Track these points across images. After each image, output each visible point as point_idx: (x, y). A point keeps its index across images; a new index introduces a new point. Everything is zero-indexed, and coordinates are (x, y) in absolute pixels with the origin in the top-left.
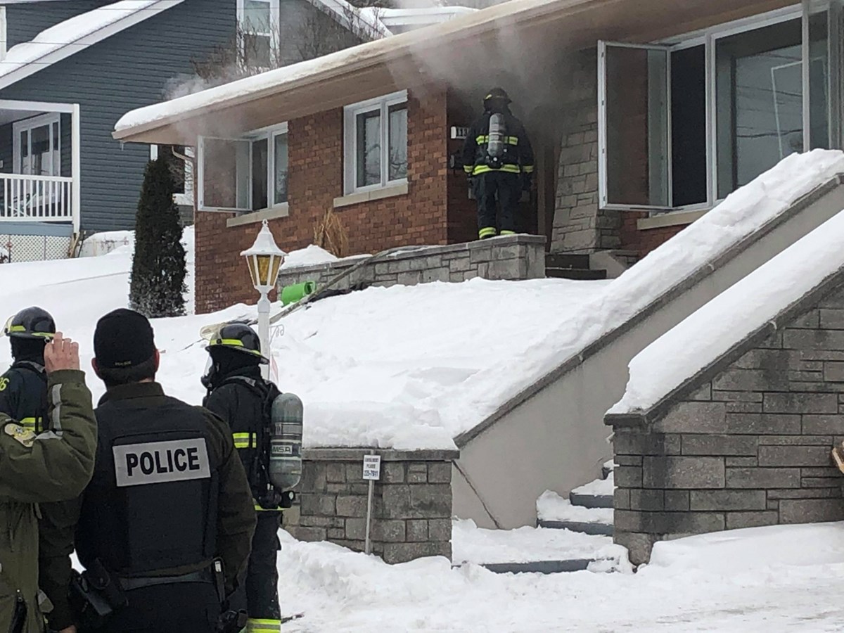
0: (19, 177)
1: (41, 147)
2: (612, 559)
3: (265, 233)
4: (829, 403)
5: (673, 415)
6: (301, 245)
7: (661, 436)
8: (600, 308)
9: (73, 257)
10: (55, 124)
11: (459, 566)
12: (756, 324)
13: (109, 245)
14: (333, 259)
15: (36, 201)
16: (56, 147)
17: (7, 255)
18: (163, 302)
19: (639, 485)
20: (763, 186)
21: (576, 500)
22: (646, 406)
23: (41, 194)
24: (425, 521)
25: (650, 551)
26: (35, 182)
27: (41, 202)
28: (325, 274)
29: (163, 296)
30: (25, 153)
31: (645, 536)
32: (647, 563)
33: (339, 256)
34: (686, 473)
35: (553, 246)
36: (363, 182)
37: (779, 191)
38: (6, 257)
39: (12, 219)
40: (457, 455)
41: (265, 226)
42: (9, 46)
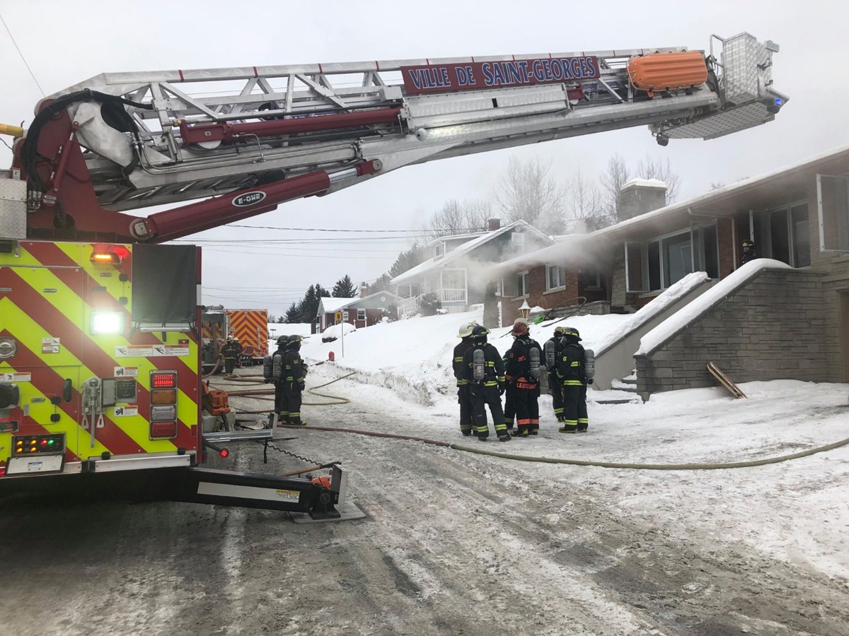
0: (450, 289)
3: (525, 303)
4: (705, 350)
5: (655, 355)
6: (535, 306)
7: (652, 362)
9: (466, 312)
12: (681, 326)
13: (476, 308)
14: (543, 310)
15: (455, 296)
18: (493, 324)
19: (645, 377)
20: (681, 284)
21: (624, 382)
22: (646, 352)
25: (649, 397)
26: (455, 291)
27: (457, 296)
28: (541, 314)
29: (493, 322)
31: (647, 393)
32: (648, 401)
33: (545, 309)
34: (660, 373)
35: (612, 304)
36: (552, 287)
37: (685, 285)
39: (449, 301)
41: (524, 301)
42: (447, 252)
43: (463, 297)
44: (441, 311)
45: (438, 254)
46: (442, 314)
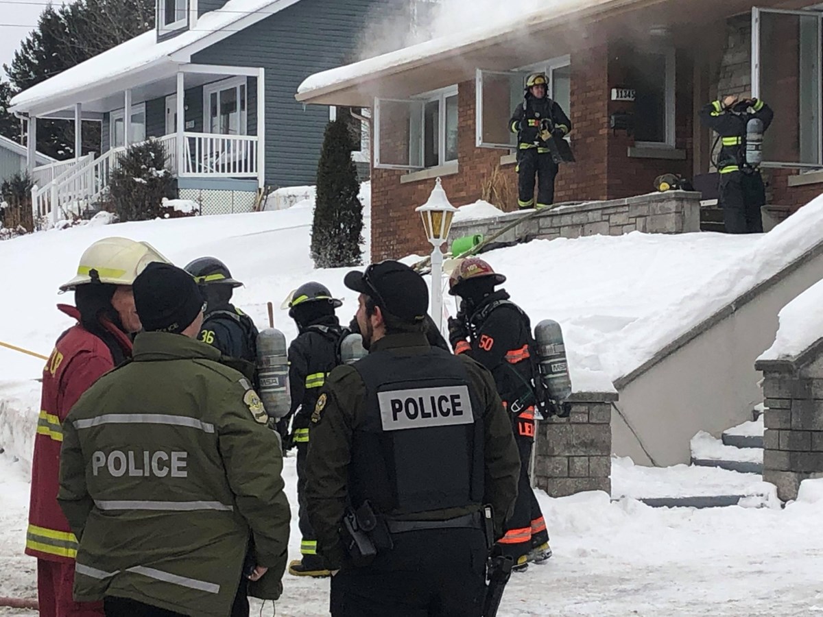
0: (209, 136)
1: (229, 108)
2: (762, 495)
3: (439, 189)
6: (471, 200)
7: (810, 381)
8: (753, 260)
9: (259, 210)
10: (242, 87)
11: (618, 500)
13: (291, 200)
14: (500, 213)
15: (224, 158)
16: (243, 108)
17: (198, 208)
18: (342, 253)
19: (788, 426)
21: (727, 440)
22: (794, 353)
23: (229, 152)
24: (587, 458)
25: (797, 489)
26: (223, 140)
27: (229, 159)
28: (491, 227)
29: (341, 247)
30: (214, 114)
31: (792, 475)
32: (794, 499)
33: (504, 211)
38: (197, 210)
39: (203, 175)
40: (616, 397)
41: (438, 184)
42: (200, 14)
43: (250, 164)
44: (177, 204)
45: (170, 19)
46: (179, 214)
